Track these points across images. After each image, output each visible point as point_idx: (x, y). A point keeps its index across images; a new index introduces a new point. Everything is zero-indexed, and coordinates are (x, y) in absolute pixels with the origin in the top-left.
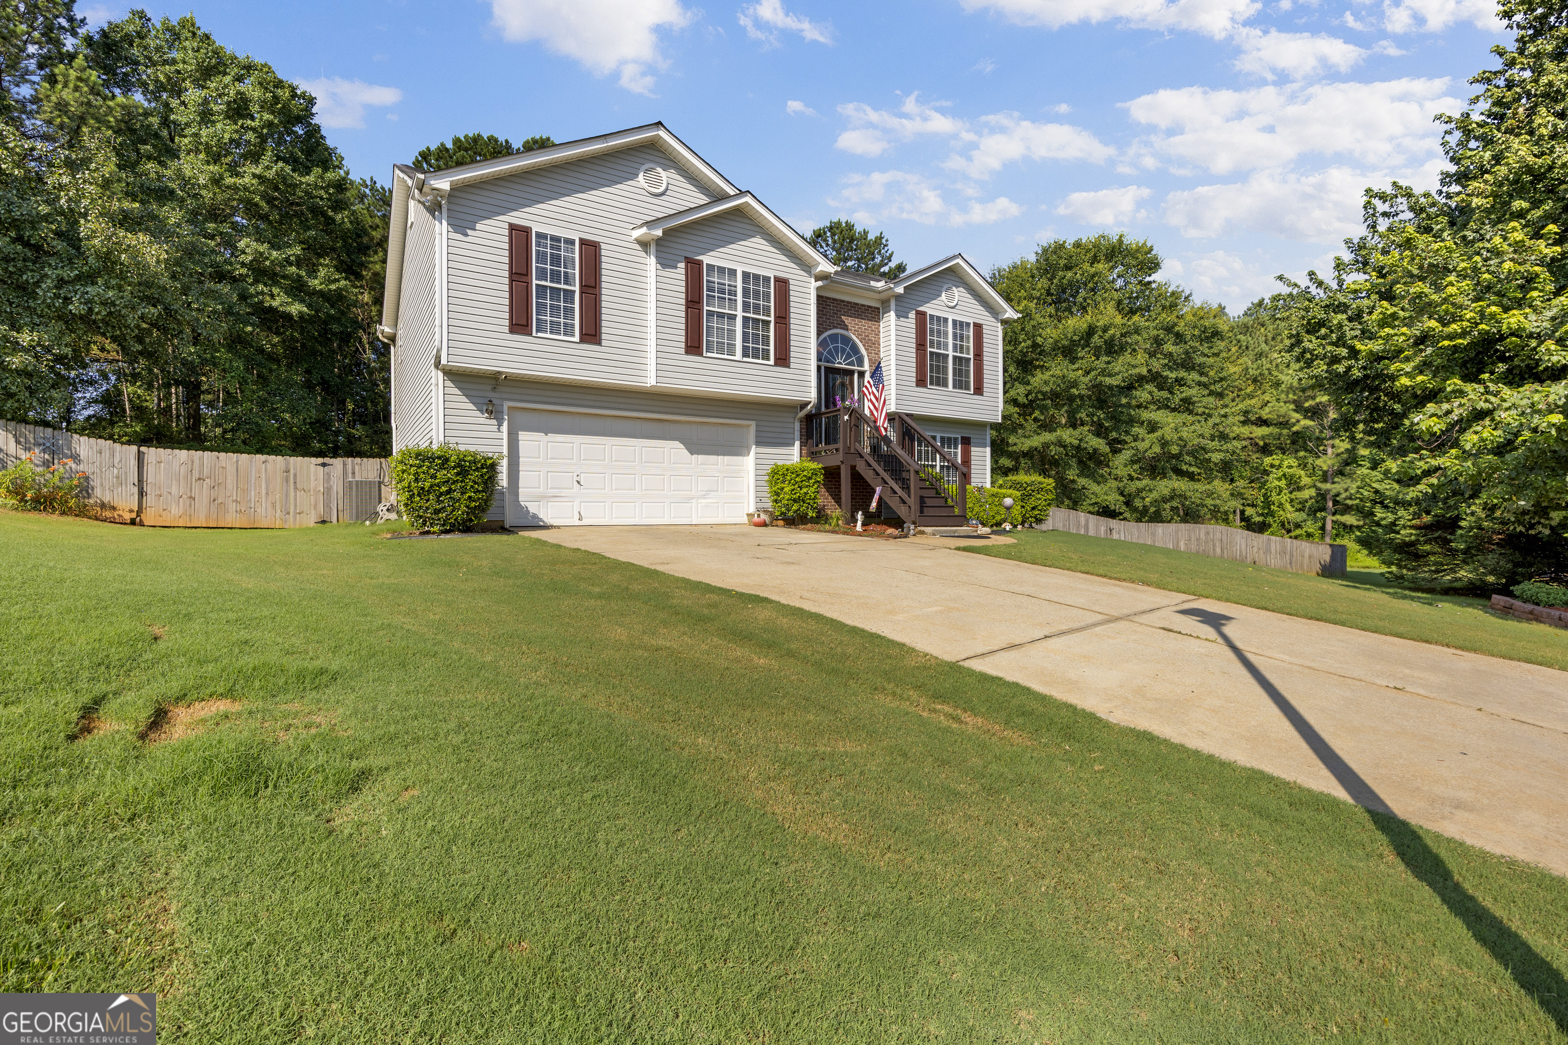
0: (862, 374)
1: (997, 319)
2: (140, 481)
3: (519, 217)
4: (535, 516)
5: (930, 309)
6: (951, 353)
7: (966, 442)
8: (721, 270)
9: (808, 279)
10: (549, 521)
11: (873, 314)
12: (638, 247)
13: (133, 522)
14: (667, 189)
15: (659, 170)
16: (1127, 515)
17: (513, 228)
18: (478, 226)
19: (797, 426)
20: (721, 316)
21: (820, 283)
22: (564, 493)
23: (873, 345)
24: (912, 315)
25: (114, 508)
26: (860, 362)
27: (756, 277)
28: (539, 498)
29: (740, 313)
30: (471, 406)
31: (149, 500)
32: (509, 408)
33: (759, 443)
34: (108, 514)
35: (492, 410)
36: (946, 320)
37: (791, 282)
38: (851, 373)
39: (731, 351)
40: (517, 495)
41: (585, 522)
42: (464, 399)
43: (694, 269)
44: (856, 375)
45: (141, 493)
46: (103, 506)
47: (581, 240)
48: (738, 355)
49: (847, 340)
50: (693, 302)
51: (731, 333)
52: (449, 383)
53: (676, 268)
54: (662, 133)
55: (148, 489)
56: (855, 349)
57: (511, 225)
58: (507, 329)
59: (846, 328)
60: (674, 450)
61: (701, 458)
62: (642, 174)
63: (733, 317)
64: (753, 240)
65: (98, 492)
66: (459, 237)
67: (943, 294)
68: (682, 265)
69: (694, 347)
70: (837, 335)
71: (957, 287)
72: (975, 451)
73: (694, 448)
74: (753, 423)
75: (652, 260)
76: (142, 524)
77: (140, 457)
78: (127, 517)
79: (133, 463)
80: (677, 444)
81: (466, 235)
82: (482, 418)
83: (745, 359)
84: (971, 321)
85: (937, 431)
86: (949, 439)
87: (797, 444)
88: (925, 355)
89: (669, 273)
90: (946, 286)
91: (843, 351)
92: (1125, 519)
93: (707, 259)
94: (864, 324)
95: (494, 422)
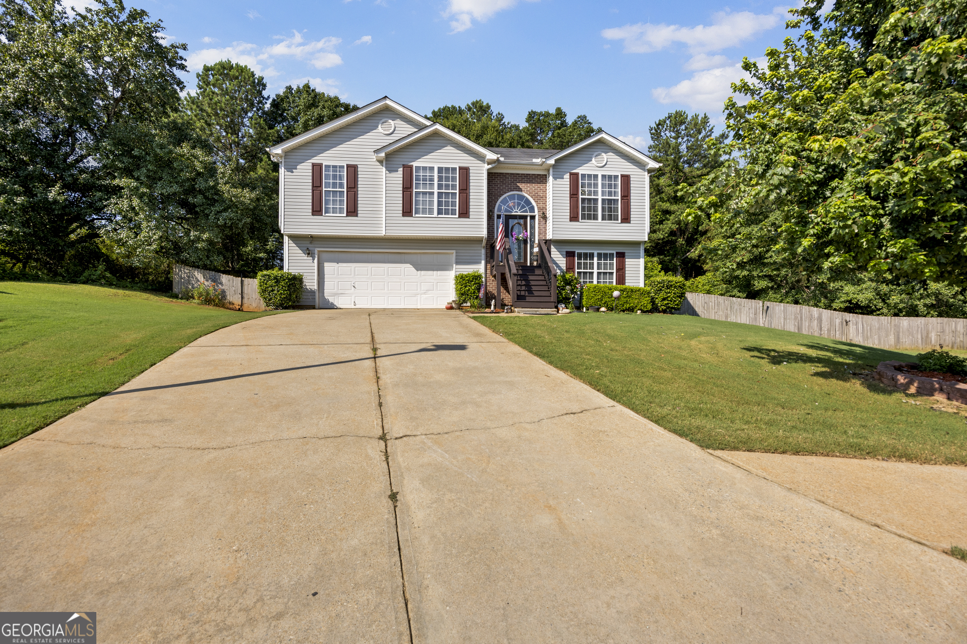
0: (533, 218)
1: (644, 170)
2: (242, 292)
3: (316, 160)
4: (332, 304)
5: (581, 171)
6: (600, 197)
7: (621, 256)
8: (425, 168)
9: (483, 165)
10: (339, 306)
11: (542, 179)
12: (378, 164)
13: (239, 310)
14: (394, 130)
15: (390, 121)
16: (885, 311)
17: (314, 165)
18: (298, 167)
19: (483, 251)
20: (424, 193)
21: (490, 166)
22: (347, 292)
23: (542, 199)
24: (567, 176)
25: (233, 304)
26: (532, 209)
27: (447, 169)
28: (335, 295)
29: (436, 191)
30: (301, 252)
31: (245, 300)
32: (319, 251)
33: (457, 263)
34: (231, 306)
35: (309, 253)
36: (596, 176)
37: (471, 168)
38: (525, 217)
39: (431, 211)
40: (323, 293)
41: (357, 307)
42: (297, 248)
43: (408, 171)
44: (529, 218)
45: (242, 298)
46: (230, 303)
47: (347, 165)
48: (435, 214)
49: (521, 197)
50: (407, 188)
51: (431, 202)
52: (290, 242)
53: (397, 171)
54: (388, 102)
55: (245, 296)
56: (528, 202)
57: (313, 164)
58: (310, 214)
59: (521, 190)
60: (408, 268)
61: (423, 272)
62: (380, 126)
63: (432, 193)
64: (446, 148)
65: (228, 297)
66: (290, 173)
67: (593, 159)
68: (401, 169)
69: (407, 212)
70: (514, 195)
71: (606, 153)
72: (629, 262)
73: (419, 267)
74: (454, 251)
75: (384, 169)
76: (242, 311)
77: (242, 282)
78: (238, 307)
79: (240, 285)
80: (408, 265)
81: (293, 172)
82: (305, 257)
83: (440, 216)
84: (619, 174)
85: (595, 249)
86: (605, 255)
87: (483, 262)
88: (577, 201)
89: (394, 175)
90: (596, 153)
91: (519, 204)
92: (882, 314)
93: (415, 164)
94: (534, 187)
95: (311, 258)
